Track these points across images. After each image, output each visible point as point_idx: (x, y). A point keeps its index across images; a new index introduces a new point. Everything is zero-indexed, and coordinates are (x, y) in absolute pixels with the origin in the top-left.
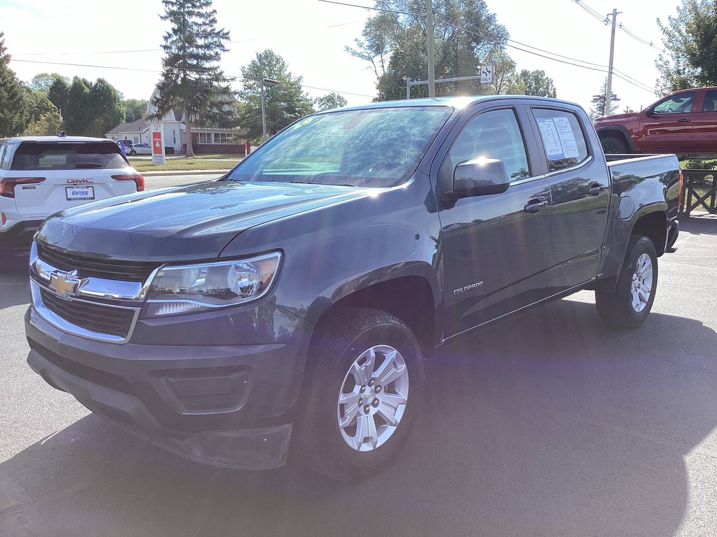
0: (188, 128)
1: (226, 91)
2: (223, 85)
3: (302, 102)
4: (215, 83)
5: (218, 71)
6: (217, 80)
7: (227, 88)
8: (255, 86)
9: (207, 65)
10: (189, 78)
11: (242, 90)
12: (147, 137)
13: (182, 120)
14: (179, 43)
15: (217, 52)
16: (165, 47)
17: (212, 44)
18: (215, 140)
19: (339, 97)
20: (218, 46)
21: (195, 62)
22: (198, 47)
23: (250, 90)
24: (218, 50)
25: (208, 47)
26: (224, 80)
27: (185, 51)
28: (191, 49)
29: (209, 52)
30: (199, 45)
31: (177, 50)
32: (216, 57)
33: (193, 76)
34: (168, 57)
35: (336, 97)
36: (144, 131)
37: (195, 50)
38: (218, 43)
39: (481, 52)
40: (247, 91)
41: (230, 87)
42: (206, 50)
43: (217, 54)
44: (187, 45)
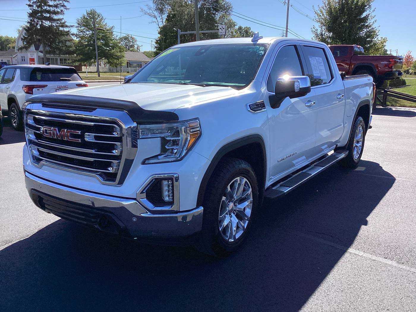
0: (45, 55)
1: (68, 33)
2: (66, 29)
3: (114, 41)
4: (61, 29)
5: (63, 21)
6: (62, 26)
7: (69, 31)
8: (85, 30)
9: (55, 17)
10: (45, 25)
11: (77, 33)
12: (16, 60)
13: (39, 50)
14: (38, 3)
15: (62, 10)
16: (30, 6)
17: (59, 4)
18: (60, 62)
19: (131, 37)
20: (62, 6)
21: (48, 15)
22: (50, 6)
23: (82, 33)
24: (62, 8)
25: (56, 6)
26: (67, 26)
27: (41, 8)
28: (46, 7)
29: (57, 10)
30: (50, 5)
31: (36, 8)
32: (62, 12)
33: (47, 23)
34: (31, 12)
35: (130, 37)
36: (14, 56)
37: (48, 8)
38: (63, 4)
39: (218, 16)
40: (80, 33)
41: (70, 31)
42: (55, 8)
43: (62, 11)
44: (43, 5)
